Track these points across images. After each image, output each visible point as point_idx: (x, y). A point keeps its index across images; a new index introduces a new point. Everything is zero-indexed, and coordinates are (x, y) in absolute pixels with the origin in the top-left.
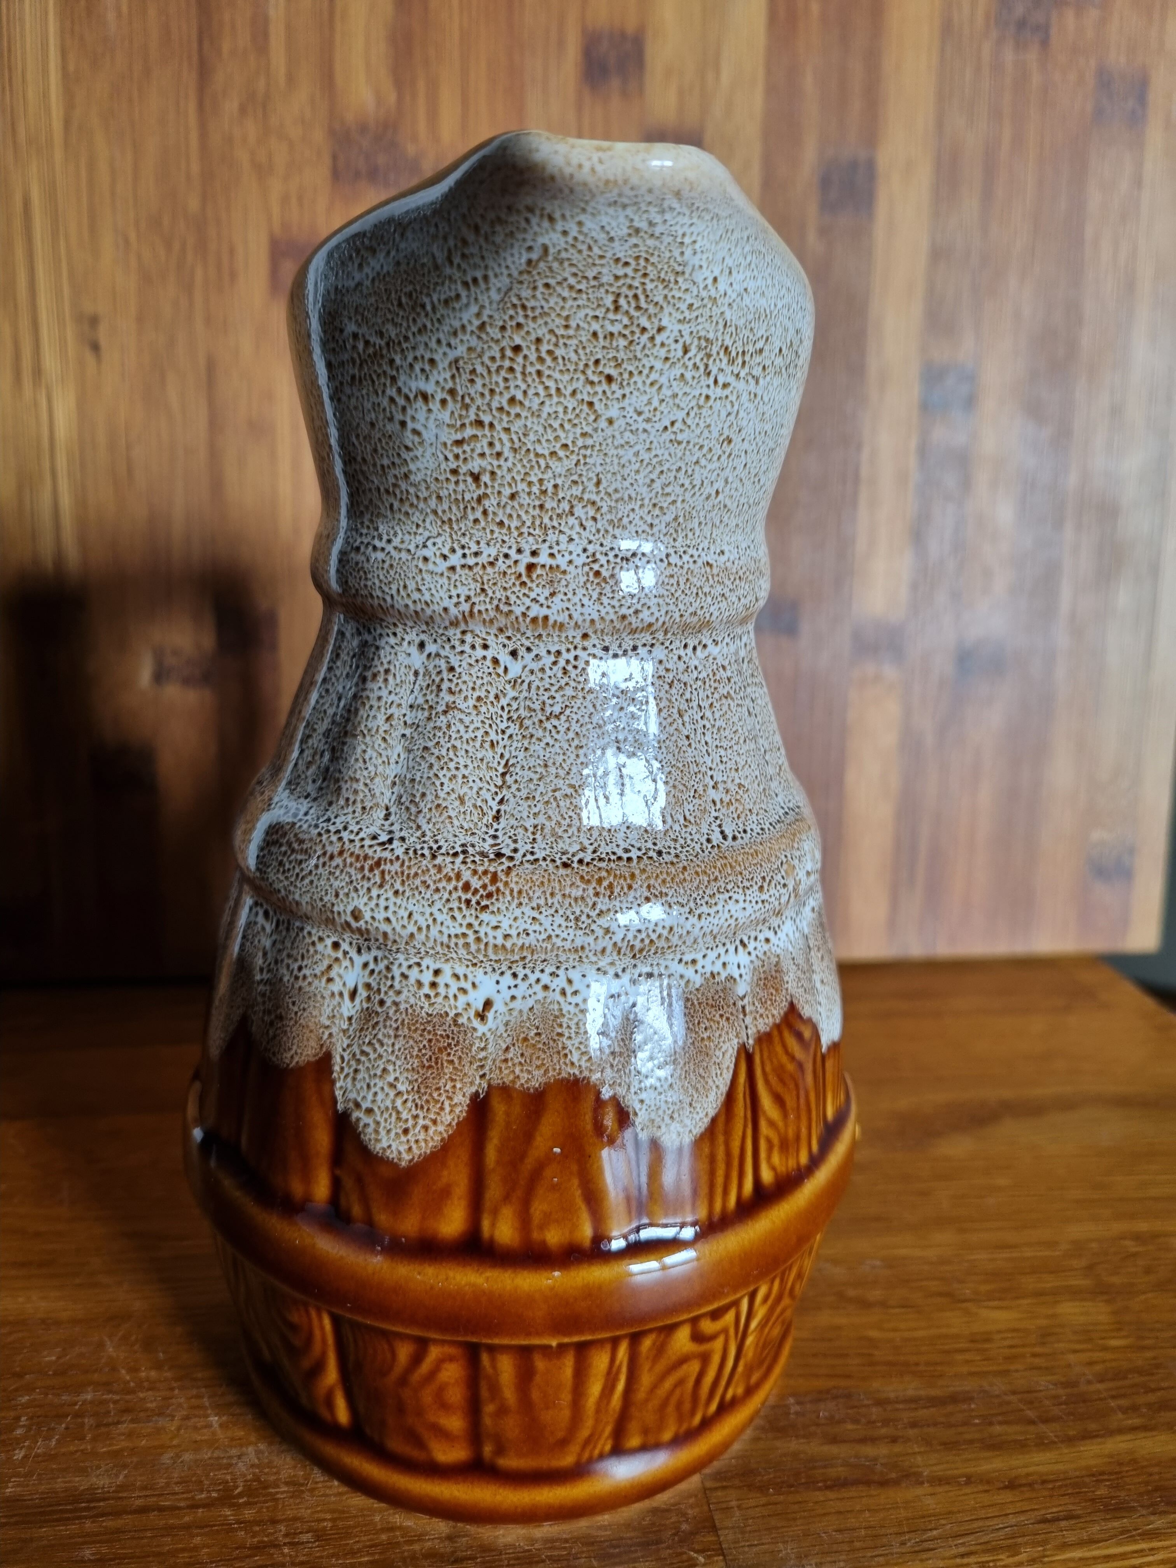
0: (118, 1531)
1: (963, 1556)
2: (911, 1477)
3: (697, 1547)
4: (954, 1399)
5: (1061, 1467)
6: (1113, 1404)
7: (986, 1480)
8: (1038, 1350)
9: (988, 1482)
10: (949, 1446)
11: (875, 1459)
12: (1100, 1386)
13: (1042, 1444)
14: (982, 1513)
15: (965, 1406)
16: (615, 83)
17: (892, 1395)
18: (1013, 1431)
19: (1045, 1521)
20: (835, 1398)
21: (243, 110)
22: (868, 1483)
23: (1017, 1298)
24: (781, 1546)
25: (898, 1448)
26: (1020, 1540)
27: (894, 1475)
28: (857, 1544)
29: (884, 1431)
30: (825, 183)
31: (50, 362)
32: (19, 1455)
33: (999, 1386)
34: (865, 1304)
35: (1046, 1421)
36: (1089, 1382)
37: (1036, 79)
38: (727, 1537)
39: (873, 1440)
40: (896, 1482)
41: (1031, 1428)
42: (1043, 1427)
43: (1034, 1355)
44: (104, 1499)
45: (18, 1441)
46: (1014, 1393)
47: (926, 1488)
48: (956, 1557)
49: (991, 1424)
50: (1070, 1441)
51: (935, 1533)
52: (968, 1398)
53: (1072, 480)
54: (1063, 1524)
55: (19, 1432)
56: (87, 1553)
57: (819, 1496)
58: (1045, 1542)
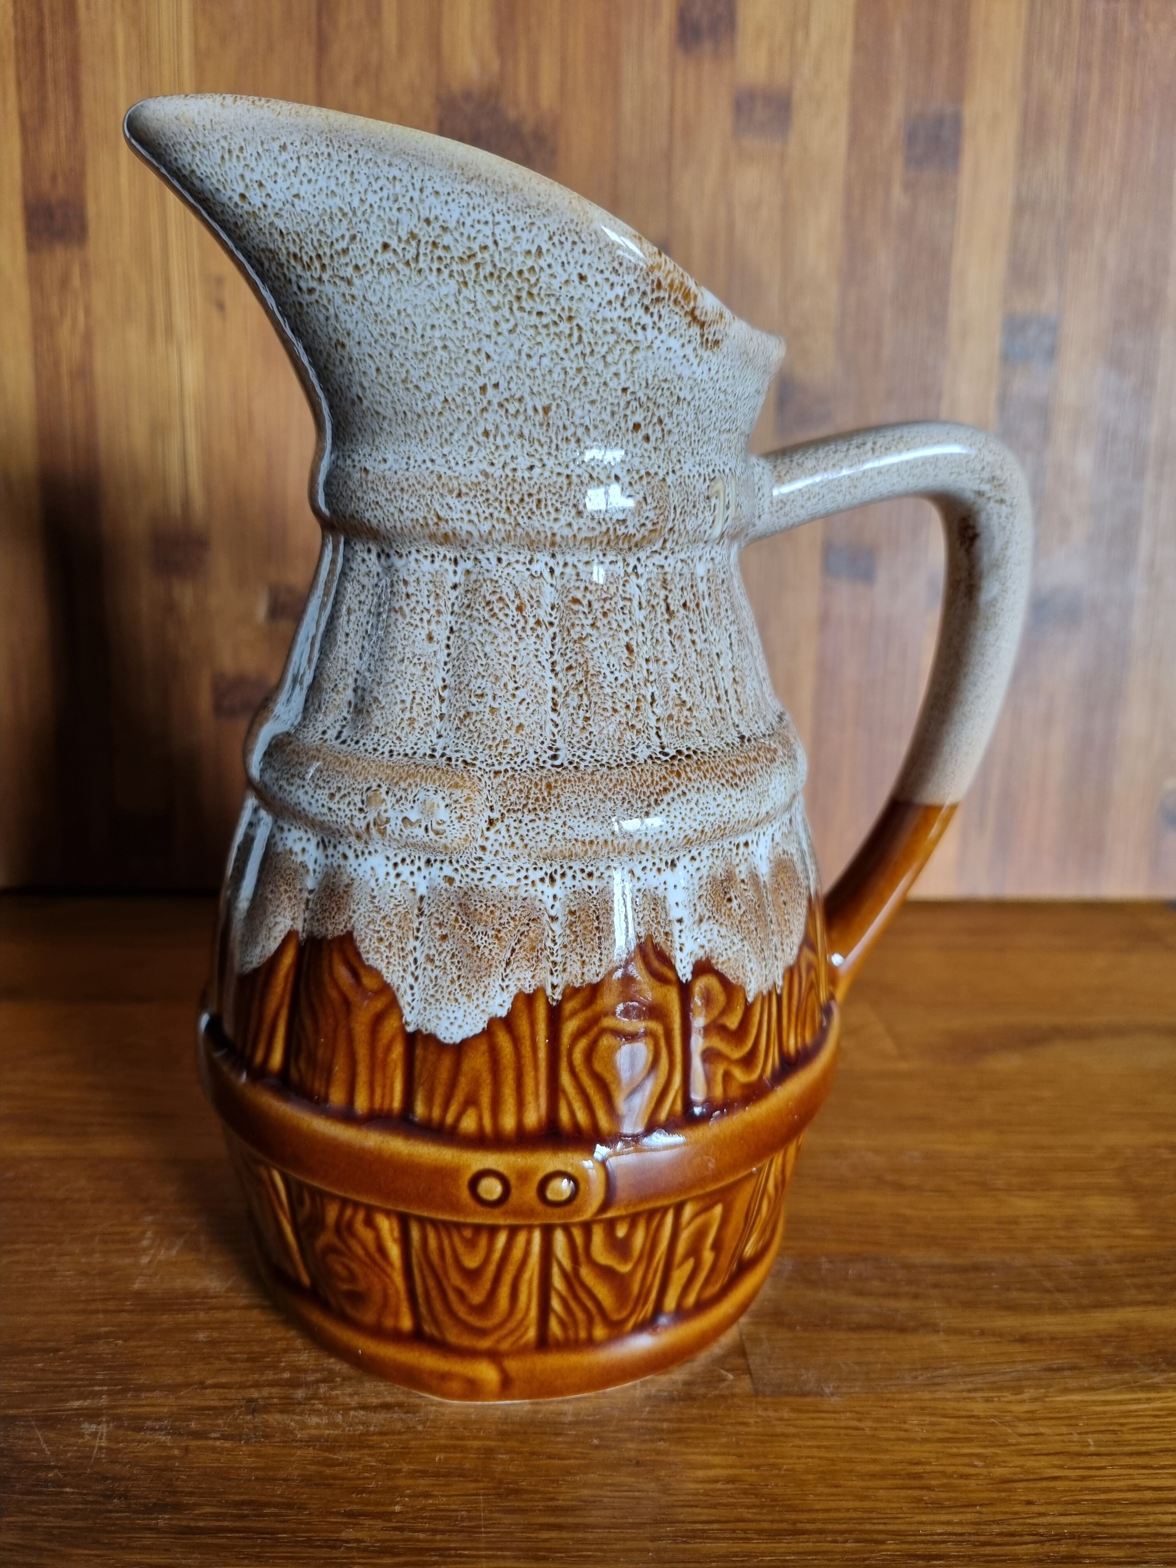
0: (227, 1322)
1: (969, 1391)
2: (930, 1327)
3: (727, 1367)
4: (976, 1268)
5: (1071, 1329)
6: (1128, 1281)
7: (999, 1335)
8: (1062, 1233)
10: (967, 1305)
11: (897, 1311)
12: (1116, 1266)
13: (1055, 1309)
14: (992, 1359)
15: (986, 1274)
16: (707, 45)
18: (1031, 1297)
19: (1050, 1369)
20: (864, 1259)
21: (357, 81)
22: (888, 1328)
23: (1048, 1190)
24: (803, 1371)
25: (919, 1304)
26: (1024, 1383)
27: (912, 1324)
28: (873, 1376)
29: (906, 1289)
30: (911, 138)
31: (181, 321)
32: (145, 1260)
33: (1020, 1260)
34: (900, 1188)
35: (1061, 1291)
36: (1107, 1263)
37: (1126, 30)
38: (755, 1361)
39: (896, 1295)
40: (915, 1330)
41: (1047, 1296)
42: (1059, 1296)
43: (1060, 1238)
44: (216, 1297)
45: (145, 1250)
46: (1034, 1266)
47: (942, 1336)
48: (962, 1391)
49: (1008, 1289)
50: (1082, 1308)
51: (945, 1371)
52: (989, 1268)
53: (1154, 431)
54: (1067, 1373)
55: (145, 1243)
56: (202, 1336)
57: (842, 1335)
58: (1049, 1386)
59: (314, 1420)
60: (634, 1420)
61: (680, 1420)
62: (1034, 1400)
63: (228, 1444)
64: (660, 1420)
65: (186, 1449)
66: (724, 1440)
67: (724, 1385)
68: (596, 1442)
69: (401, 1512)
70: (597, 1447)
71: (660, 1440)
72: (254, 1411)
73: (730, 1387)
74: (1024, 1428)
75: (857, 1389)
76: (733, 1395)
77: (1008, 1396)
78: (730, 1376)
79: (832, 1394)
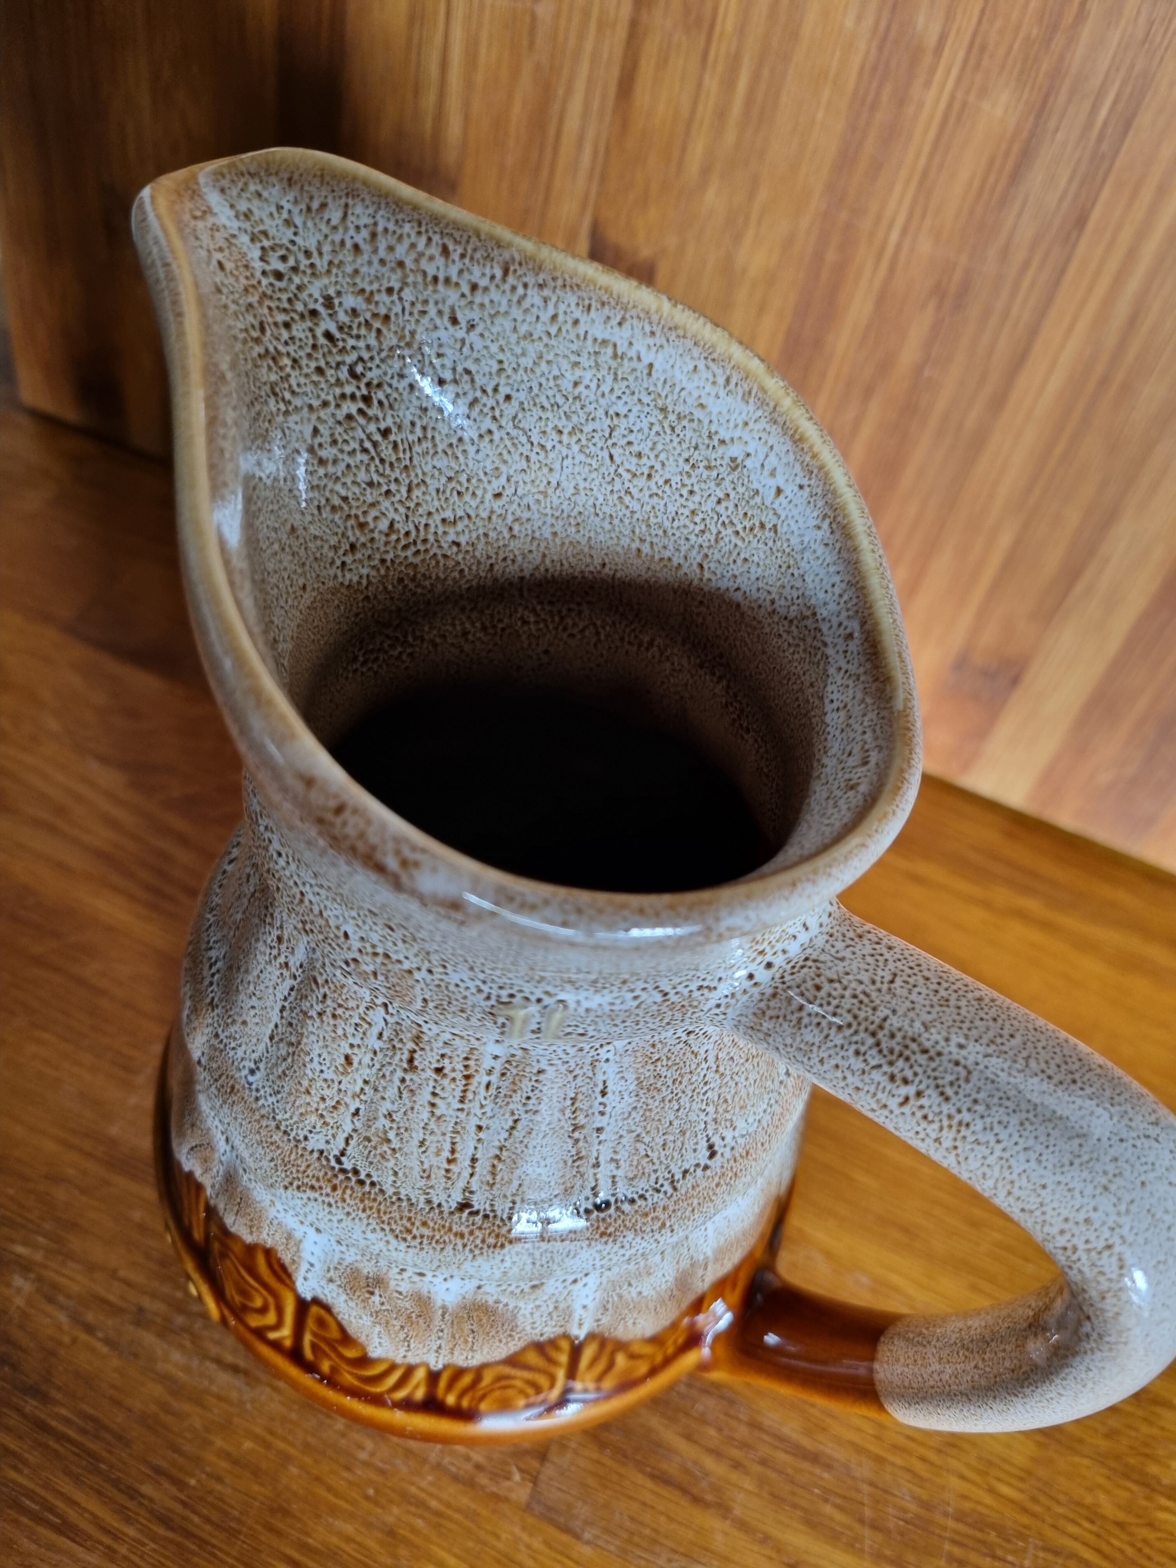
2: (723, 1509)
3: (520, 1466)
4: (815, 1458)
6: (947, 1546)
8: (932, 1456)
9: (779, 1551)
10: (776, 1498)
11: (707, 1474)
12: (951, 1523)
13: (853, 1546)
15: (819, 1471)
17: (767, 1423)
18: (839, 1519)
20: (722, 1397)
22: (684, 1491)
24: (580, 1503)
25: (733, 1476)
27: (709, 1497)
28: (636, 1539)
29: (734, 1452)
33: (864, 1469)
35: (874, 1527)
36: (946, 1515)
38: (547, 1471)
39: (719, 1455)
40: (707, 1506)
41: (857, 1526)
42: (867, 1532)
43: (923, 1459)
46: (871, 1484)
47: (726, 1526)
49: (826, 1501)
52: (828, 1465)
57: (639, 1478)
59: (177, 1356)
60: (413, 1484)
61: (448, 1505)
63: (105, 1350)
64: (431, 1495)
65: (74, 1340)
66: (470, 1544)
67: (507, 1484)
68: (371, 1492)
69: (194, 1488)
70: (367, 1498)
71: (421, 1517)
72: (138, 1323)
73: (510, 1490)
75: (612, 1548)
76: (506, 1500)
78: (517, 1477)
79: (588, 1543)
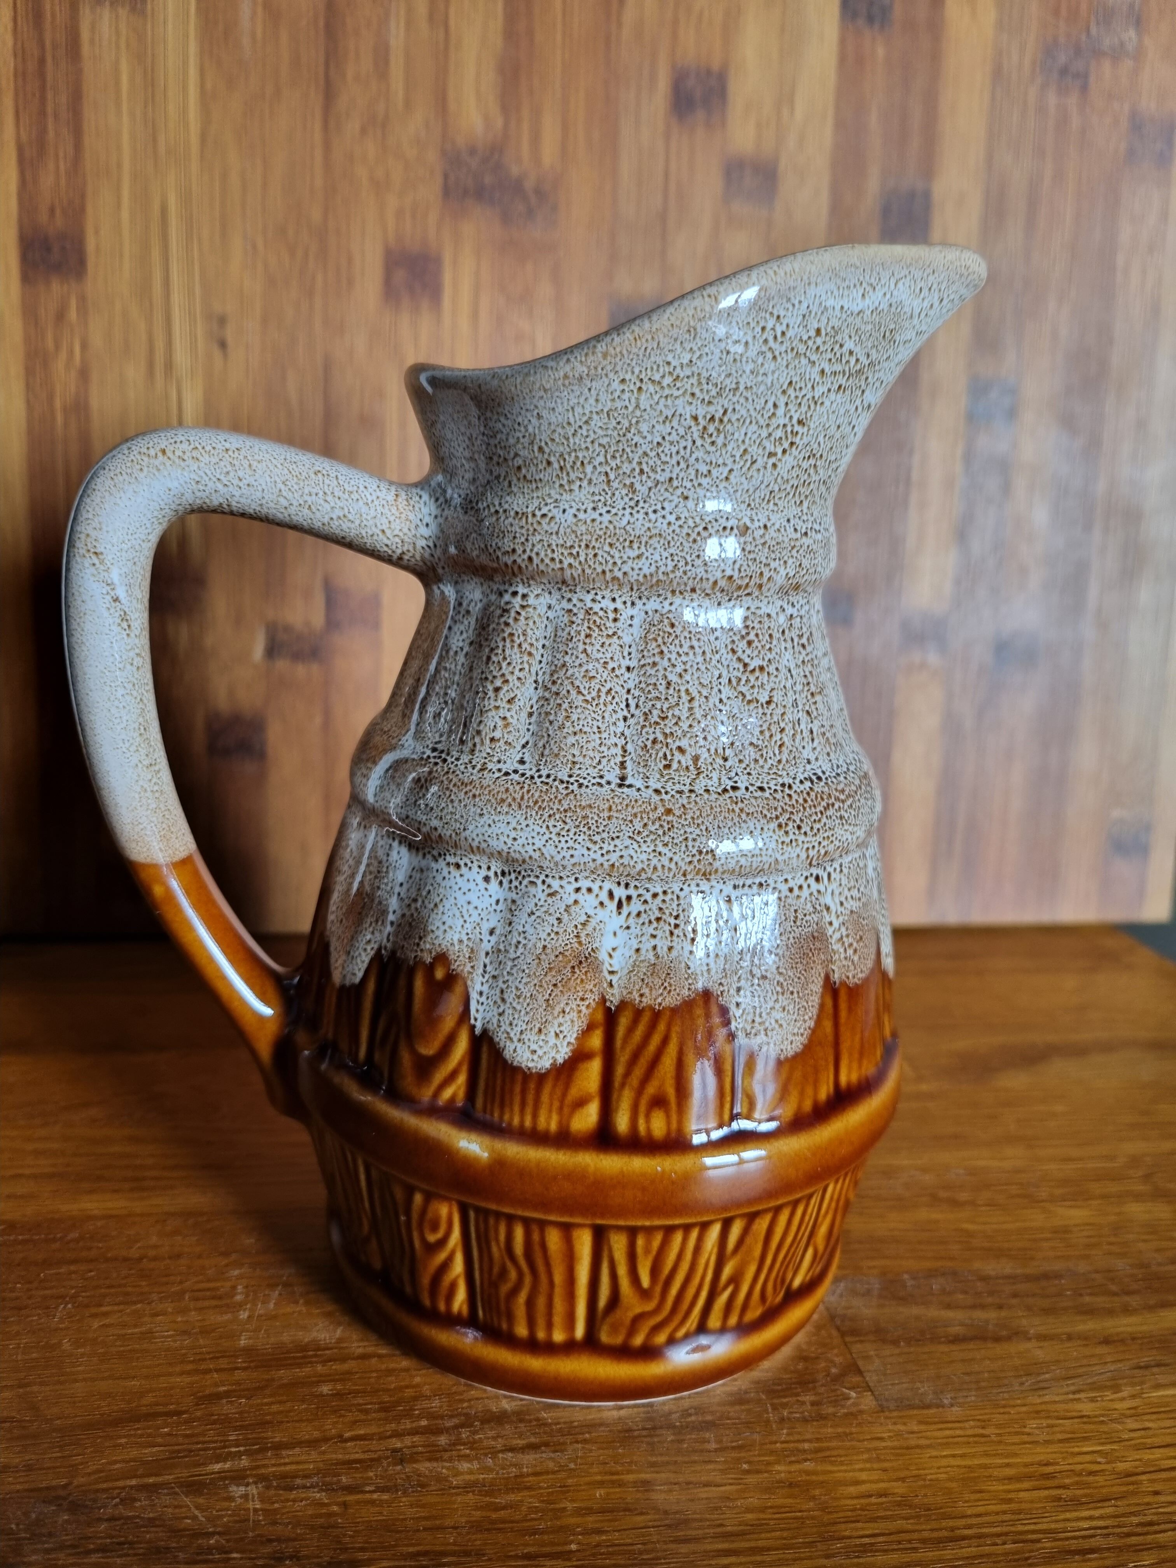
0: (349, 1372)
1: (1074, 1393)
2: (1021, 1335)
3: (847, 1385)
4: (1046, 1276)
5: (1145, 1328)
7: (1085, 1338)
8: (1112, 1239)
9: (1086, 1339)
10: (1047, 1311)
11: (987, 1321)
13: (1127, 1310)
14: (1085, 1362)
15: (1057, 1282)
16: (700, 115)
17: (993, 1273)
18: (1101, 1301)
19: (1140, 1368)
20: (943, 1274)
21: (363, 131)
22: (984, 1339)
23: (1087, 1200)
24: (918, 1385)
25: (1004, 1313)
26: (1121, 1382)
27: (1004, 1333)
28: (983, 1384)
29: (990, 1300)
30: (886, 211)
31: (181, 357)
32: (244, 1315)
33: (1082, 1267)
34: (955, 1204)
35: (1129, 1293)
36: (1160, 1264)
37: (1075, 122)
38: (872, 1379)
39: (983, 1307)
40: (1009, 1338)
41: (1116, 1299)
42: (1126, 1298)
43: (1112, 1244)
44: (328, 1349)
45: (241, 1305)
46: (1097, 1272)
47: (1035, 1343)
48: (1067, 1394)
49: (1081, 1295)
50: (1151, 1308)
51: (1047, 1376)
52: (1058, 1276)
53: (1101, 487)
54: (1155, 1370)
55: (239, 1298)
56: (325, 1389)
57: (944, 1348)
58: (1142, 1383)
59: (465, 1466)
60: (776, 1442)
61: (818, 1440)
62: (1133, 1397)
63: (385, 1497)
64: (798, 1441)
65: (345, 1505)
66: (865, 1456)
67: (850, 1402)
68: (745, 1466)
69: (578, 1551)
70: (748, 1472)
71: (806, 1460)
72: (402, 1461)
73: (855, 1404)
74: (1132, 1424)
75: (973, 1398)
76: (861, 1412)
77: (1109, 1395)
78: (853, 1394)
79: (952, 1405)
